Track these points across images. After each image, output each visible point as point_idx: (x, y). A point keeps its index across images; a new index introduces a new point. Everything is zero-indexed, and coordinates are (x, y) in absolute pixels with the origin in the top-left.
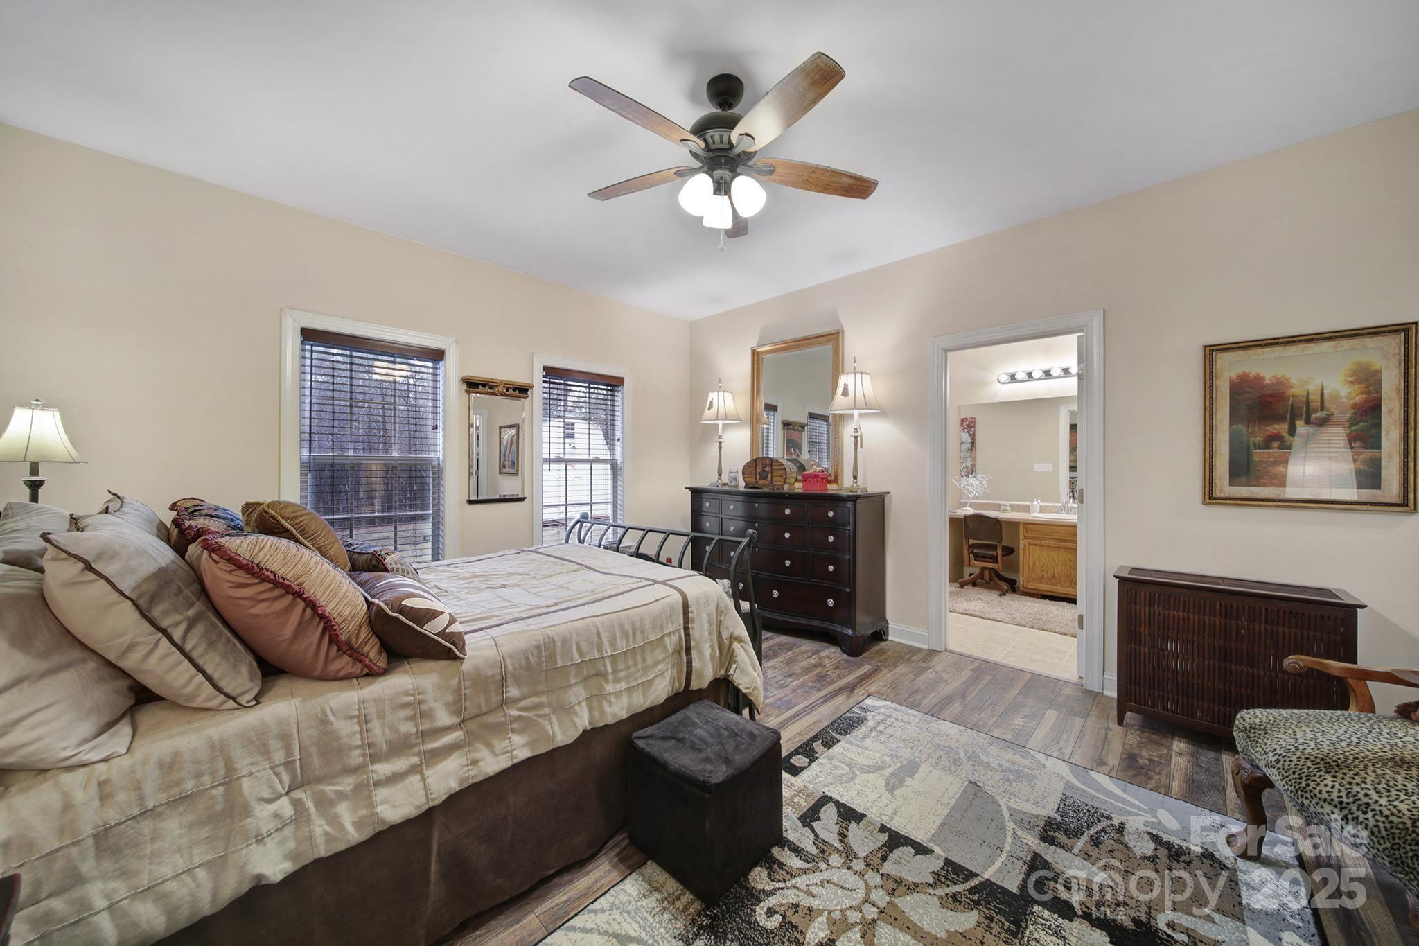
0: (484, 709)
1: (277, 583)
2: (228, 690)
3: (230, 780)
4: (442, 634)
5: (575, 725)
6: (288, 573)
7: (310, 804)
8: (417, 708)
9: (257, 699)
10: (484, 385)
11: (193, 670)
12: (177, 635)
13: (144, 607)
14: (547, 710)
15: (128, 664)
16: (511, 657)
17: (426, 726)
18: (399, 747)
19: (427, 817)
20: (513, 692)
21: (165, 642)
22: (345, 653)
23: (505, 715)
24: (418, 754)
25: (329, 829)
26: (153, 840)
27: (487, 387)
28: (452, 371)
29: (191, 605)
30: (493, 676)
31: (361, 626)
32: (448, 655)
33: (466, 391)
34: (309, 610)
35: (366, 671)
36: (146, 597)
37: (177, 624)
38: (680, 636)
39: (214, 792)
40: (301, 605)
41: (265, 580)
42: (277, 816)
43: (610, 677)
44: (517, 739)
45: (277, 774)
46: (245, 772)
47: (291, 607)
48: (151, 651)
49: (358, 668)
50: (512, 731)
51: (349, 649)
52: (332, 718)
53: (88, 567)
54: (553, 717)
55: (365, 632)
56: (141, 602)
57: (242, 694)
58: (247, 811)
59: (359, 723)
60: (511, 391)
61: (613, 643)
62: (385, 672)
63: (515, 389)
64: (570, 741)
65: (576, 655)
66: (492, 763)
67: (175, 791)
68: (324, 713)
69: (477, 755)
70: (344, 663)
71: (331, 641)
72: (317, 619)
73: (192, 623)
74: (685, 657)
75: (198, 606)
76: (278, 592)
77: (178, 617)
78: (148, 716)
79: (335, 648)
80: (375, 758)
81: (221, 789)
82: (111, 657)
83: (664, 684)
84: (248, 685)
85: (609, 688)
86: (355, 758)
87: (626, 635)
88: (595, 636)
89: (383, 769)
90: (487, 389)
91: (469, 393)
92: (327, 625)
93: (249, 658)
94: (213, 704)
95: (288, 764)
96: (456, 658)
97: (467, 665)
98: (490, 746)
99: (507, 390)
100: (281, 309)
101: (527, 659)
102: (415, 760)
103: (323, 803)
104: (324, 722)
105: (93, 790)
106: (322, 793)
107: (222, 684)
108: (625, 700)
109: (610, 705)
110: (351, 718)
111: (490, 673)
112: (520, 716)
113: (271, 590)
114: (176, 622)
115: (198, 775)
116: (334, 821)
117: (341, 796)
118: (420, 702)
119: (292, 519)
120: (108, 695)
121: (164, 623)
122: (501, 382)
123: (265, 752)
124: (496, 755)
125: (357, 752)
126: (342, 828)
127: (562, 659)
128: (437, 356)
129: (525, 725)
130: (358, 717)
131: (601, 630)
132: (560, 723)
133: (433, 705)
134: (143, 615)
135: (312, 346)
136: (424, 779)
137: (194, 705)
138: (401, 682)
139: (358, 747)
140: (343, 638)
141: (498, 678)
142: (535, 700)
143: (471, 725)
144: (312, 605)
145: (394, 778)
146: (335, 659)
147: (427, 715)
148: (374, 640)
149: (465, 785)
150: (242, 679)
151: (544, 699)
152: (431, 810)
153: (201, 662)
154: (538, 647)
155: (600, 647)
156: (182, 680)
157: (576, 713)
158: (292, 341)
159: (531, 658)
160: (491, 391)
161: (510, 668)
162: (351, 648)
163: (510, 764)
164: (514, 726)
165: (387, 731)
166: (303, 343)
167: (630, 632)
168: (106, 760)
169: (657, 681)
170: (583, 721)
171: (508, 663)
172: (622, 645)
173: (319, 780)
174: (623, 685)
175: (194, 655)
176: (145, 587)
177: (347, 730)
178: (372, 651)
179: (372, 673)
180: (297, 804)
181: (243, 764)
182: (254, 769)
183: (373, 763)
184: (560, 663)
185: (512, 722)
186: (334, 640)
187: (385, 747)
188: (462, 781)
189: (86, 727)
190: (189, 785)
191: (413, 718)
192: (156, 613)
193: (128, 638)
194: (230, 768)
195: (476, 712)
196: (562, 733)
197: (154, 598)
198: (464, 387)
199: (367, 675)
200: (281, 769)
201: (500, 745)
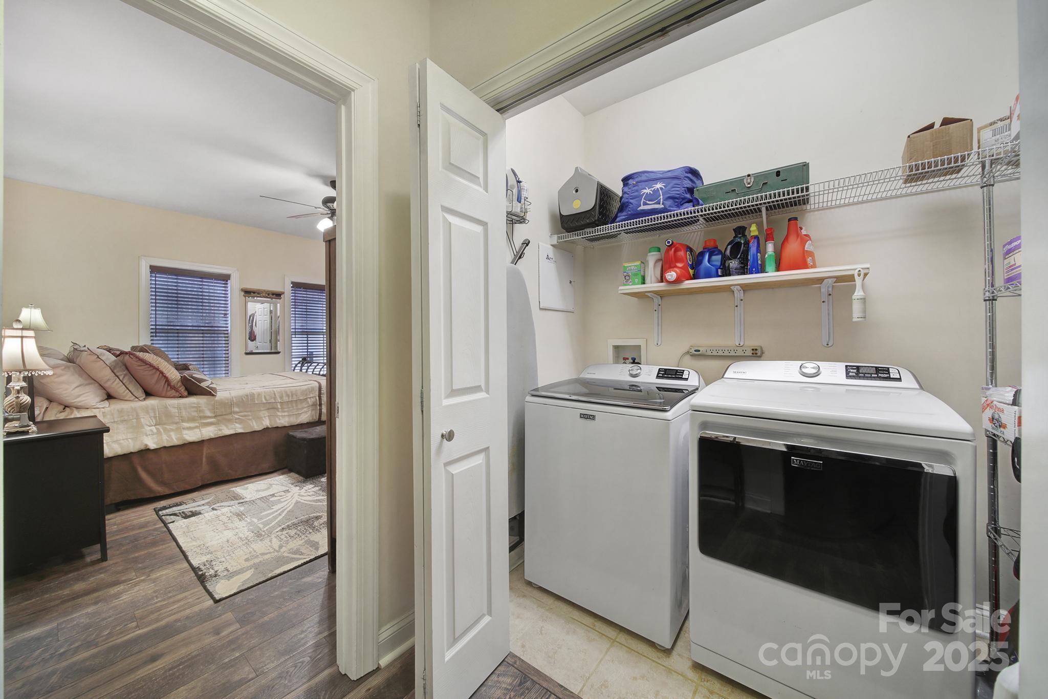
0: (224, 413)
1: (151, 365)
2: (136, 395)
3: (138, 418)
4: (208, 387)
5: (262, 424)
6: (155, 364)
7: (161, 430)
8: (198, 408)
9: (144, 399)
10: (254, 293)
11: (126, 388)
12: (121, 378)
13: (112, 369)
14: (250, 418)
15: (106, 385)
16: (235, 397)
17: (201, 414)
18: (192, 419)
19: (201, 443)
20: (236, 409)
21: (118, 379)
22: (173, 389)
23: (232, 416)
24: (198, 423)
25: (167, 438)
26: (117, 429)
27: (256, 293)
28: (234, 286)
29: (124, 371)
30: (228, 403)
31: (178, 382)
32: (209, 394)
33: (244, 296)
34: (161, 375)
35: (180, 395)
36: (113, 367)
37: (121, 375)
38: (316, 400)
39: (133, 420)
40: (159, 373)
41: (147, 364)
42: (151, 430)
43: (280, 410)
44: (237, 425)
45: (152, 419)
46: (142, 417)
47: (155, 373)
48: (113, 382)
49: (177, 394)
50: (236, 422)
51: (173, 388)
52: (169, 407)
53: (98, 357)
54: (253, 421)
55: (180, 384)
56: (112, 368)
57: (140, 397)
58: (142, 427)
59: (178, 410)
60: (271, 295)
61: (281, 397)
62: (186, 397)
63: (273, 294)
64: (261, 429)
65: (264, 400)
66: (227, 431)
67: (122, 418)
68: (166, 405)
69: (221, 428)
70: (173, 393)
71: (168, 385)
72: (164, 377)
73: (125, 375)
74: (318, 407)
75: (126, 372)
76: (151, 368)
77: (121, 373)
78: (112, 401)
79: (169, 387)
80: (183, 421)
81: (135, 420)
82: (102, 383)
83: (307, 416)
84: (142, 395)
85: (279, 414)
86: (177, 419)
87: (288, 396)
88: (273, 395)
89: (186, 425)
90: (256, 294)
91: (245, 296)
92: (167, 380)
93: (141, 388)
94: (131, 399)
95: (155, 417)
96: (213, 395)
97: (217, 398)
98: (226, 426)
99: (268, 295)
100: (139, 257)
101: (242, 399)
102: (197, 424)
103: (165, 430)
104: (166, 407)
105: (101, 413)
106: (166, 428)
107: (134, 393)
108: (287, 419)
109: (280, 420)
110: (175, 408)
111: (227, 402)
112: (239, 418)
113: (148, 367)
114: (121, 374)
115: (129, 416)
116: (169, 436)
117: (172, 430)
118: (199, 407)
119: (153, 350)
120: (102, 393)
121: (118, 374)
122: (264, 291)
123: (148, 412)
124: (229, 429)
125: (177, 418)
126: (172, 439)
127: (257, 400)
128: (225, 278)
129: (240, 421)
130: (177, 408)
131: (276, 392)
132: (256, 423)
133: (204, 408)
134: (112, 371)
135: (156, 274)
136: (200, 431)
137: (125, 399)
138: (193, 400)
139: (177, 417)
140: (172, 384)
141: (230, 403)
142: (246, 413)
143: (219, 418)
144: (162, 373)
145: (190, 428)
146: (170, 391)
147: (202, 411)
148: (183, 387)
149: (217, 436)
150: (140, 393)
151: (249, 413)
152: (203, 441)
153: (128, 386)
154: (247, 396)
155: (275, 398)
156: (122, 391)
157: (263, 420)
158: (145, 272)
159: (244, 399)
160: (259, 295)
161: (235, 401)
162: (175, 388)
163: (234, 433)
164: (237, 421)
165: (187, 414)
166: (151, 272)
167: (290, 395)
168: (103, 408)
169: (303, 414)
170: (267, 423)
171: (234, 399)
172: (286, 399)
173: (165, 424)
174: (286, 414)
175: (126, 384)
176: (112, 364)
177: (174, 411)
178: (182, 389)
179: (182, 397)
180: (157, 429)
181: (141, 415)
182: (144, 417)
183: (182, 422)
184: (256, 402)
185: (235, 419)
186: (169, 384)
187: (186, 419)
188: (215, 435)
189: (98, 399)
190: (126, 418)
191: (197, 411)
192: (115, 371)
193: (107, 378)
194: (137, 415)
195: (221, 414)
196: (257, 427)
197: (115, 367)
198: (243, 293)
199: (180, 397)
200: (153, 418)
201: (230, 426)
